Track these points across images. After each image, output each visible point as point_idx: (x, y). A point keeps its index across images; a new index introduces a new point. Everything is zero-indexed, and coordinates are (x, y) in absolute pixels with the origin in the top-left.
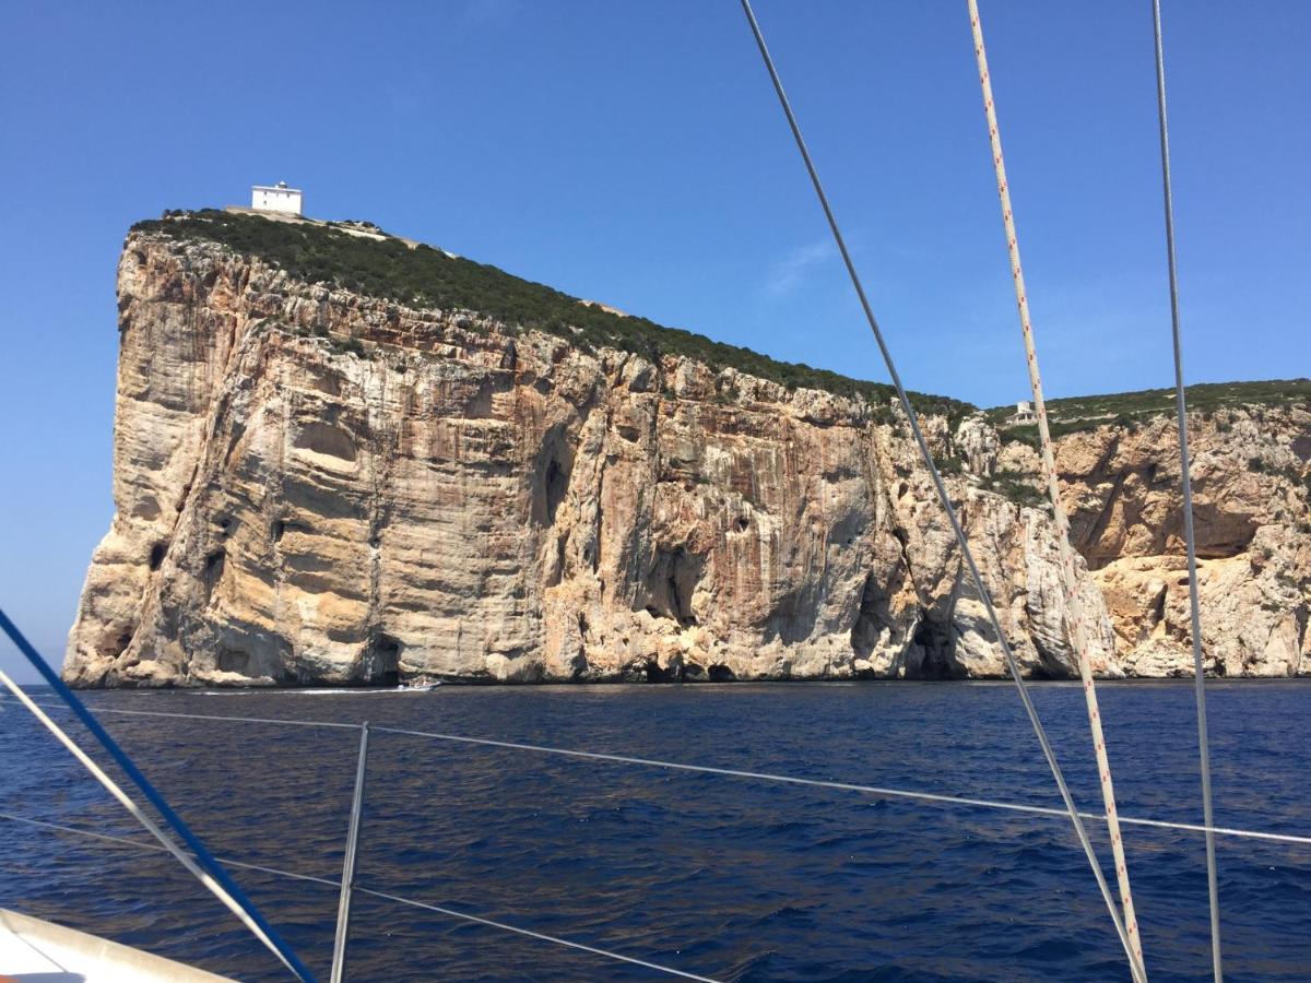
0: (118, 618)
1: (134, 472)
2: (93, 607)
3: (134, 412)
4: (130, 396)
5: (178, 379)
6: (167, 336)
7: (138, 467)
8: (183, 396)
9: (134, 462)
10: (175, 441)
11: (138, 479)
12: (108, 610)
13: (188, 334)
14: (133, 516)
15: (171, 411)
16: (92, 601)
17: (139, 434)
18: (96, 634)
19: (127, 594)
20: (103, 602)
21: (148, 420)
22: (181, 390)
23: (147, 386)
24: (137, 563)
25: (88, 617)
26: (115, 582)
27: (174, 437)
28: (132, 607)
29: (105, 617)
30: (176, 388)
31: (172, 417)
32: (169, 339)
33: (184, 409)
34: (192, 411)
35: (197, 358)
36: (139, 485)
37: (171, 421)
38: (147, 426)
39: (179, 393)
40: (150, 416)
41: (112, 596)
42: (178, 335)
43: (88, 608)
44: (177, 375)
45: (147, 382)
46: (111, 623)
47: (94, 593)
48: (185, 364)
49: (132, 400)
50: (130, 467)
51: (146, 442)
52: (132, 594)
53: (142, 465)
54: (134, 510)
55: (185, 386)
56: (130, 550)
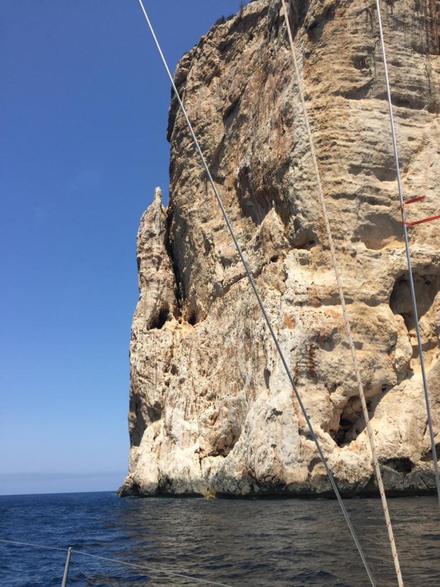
0: (350, 382)
1: (355, 184)
2: (313, 364)
3: (350, 111)
4: (337, 94)
5: (413, 70)
6: (395, 19)
7: (361, 175)
8: (421, 90)
9: (355, 170)
10: (413, 144)
11: (362, 191)
12: (336, 369)
13: (421, 20)
14: (354, 240)
15: (403, 109)
16: (312, 354)
17: (363, 134)
18: (321, 405)
19: (359, 346)
20: (326, 358)
21: (375, 118)
22: (419, 81)
23: (368, 78)
24: (373, 302)
25: (303, 380)
26: (342, 328)
27: (411, 139)
28: (372, 365)
29: (332, 379)
30: (410, 80)
31: (405, 116)
32: (398, 23)
33: (420, 106)
34: (431, 110)
35: (431, 50)
36: (363, 199)
37: (402, 121)
38: (376, 124)
39: (417, 86)
40: (376, 113)
41: (338, 347)
42: (409, 20)
43: (303, 367)
44: (411, 66)
45: (365, 74)
46: (340, 390)
47: (315, 344)
48: (417, 55)
49: (340, 98)
50: (349, 177)
51: (375, 143)
52: (367, 345)
53: (368, 174)
54: (355, 232)
55: (424, 78)
56: (359, 284)
